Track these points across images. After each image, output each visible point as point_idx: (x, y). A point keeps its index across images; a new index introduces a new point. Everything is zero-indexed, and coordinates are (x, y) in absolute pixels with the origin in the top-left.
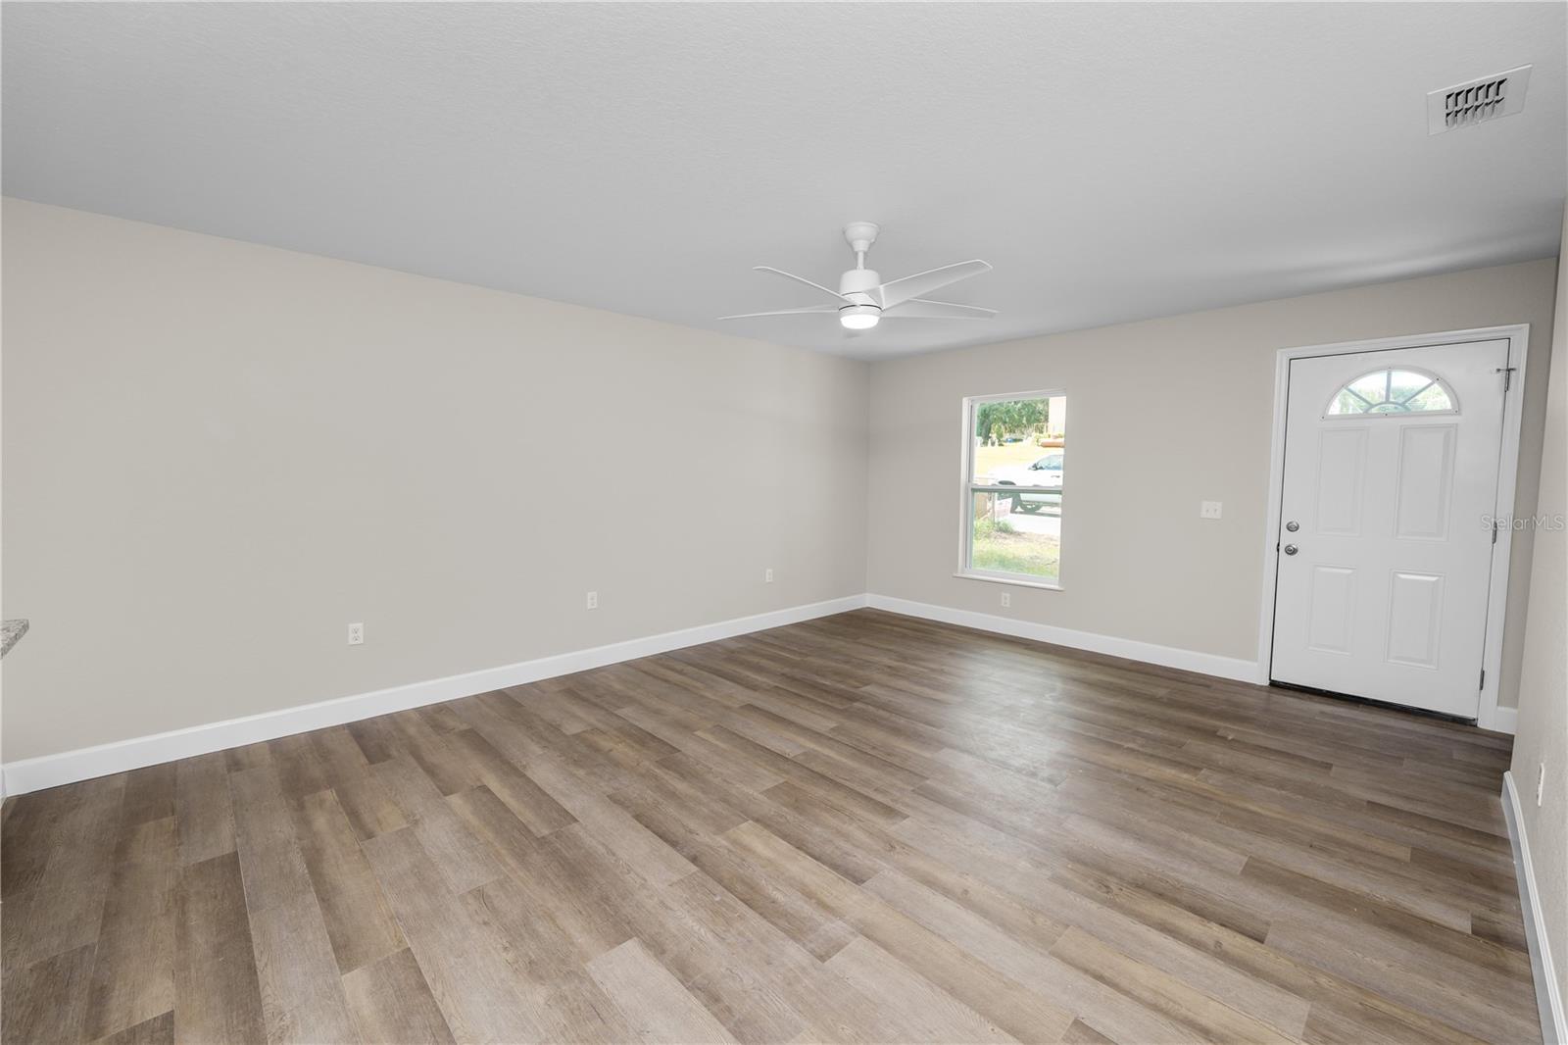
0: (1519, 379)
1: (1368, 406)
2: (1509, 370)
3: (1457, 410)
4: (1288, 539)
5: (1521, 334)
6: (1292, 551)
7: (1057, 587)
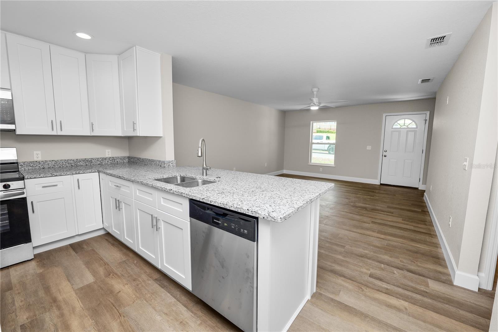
0: (427, 122)
1: (400, 126)
2: (426, 120)
3: (417, 128)
4: (385, 153)
5: (428, 113)
6: (385, 156)
7: (334, 166)
